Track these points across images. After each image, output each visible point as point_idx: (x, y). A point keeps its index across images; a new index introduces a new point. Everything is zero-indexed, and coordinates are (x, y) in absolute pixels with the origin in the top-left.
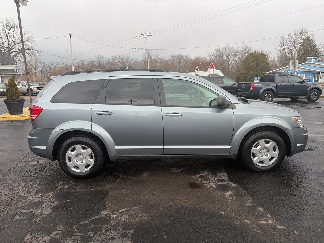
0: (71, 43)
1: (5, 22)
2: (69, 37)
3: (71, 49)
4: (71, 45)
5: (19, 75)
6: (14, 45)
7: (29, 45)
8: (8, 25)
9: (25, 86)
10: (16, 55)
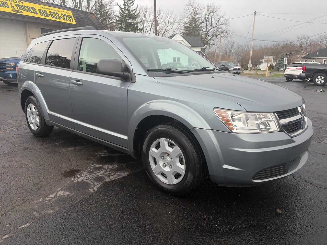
0: (254, 22)
1: (206, 8)
2: (254, 15)
3: (254, 28)
4: (254, 24)
5: (204, 56)
6: (211, 29)
7: (224, 28)
8: (208, 10)
9: (198, 66)
10: (211, 38)
